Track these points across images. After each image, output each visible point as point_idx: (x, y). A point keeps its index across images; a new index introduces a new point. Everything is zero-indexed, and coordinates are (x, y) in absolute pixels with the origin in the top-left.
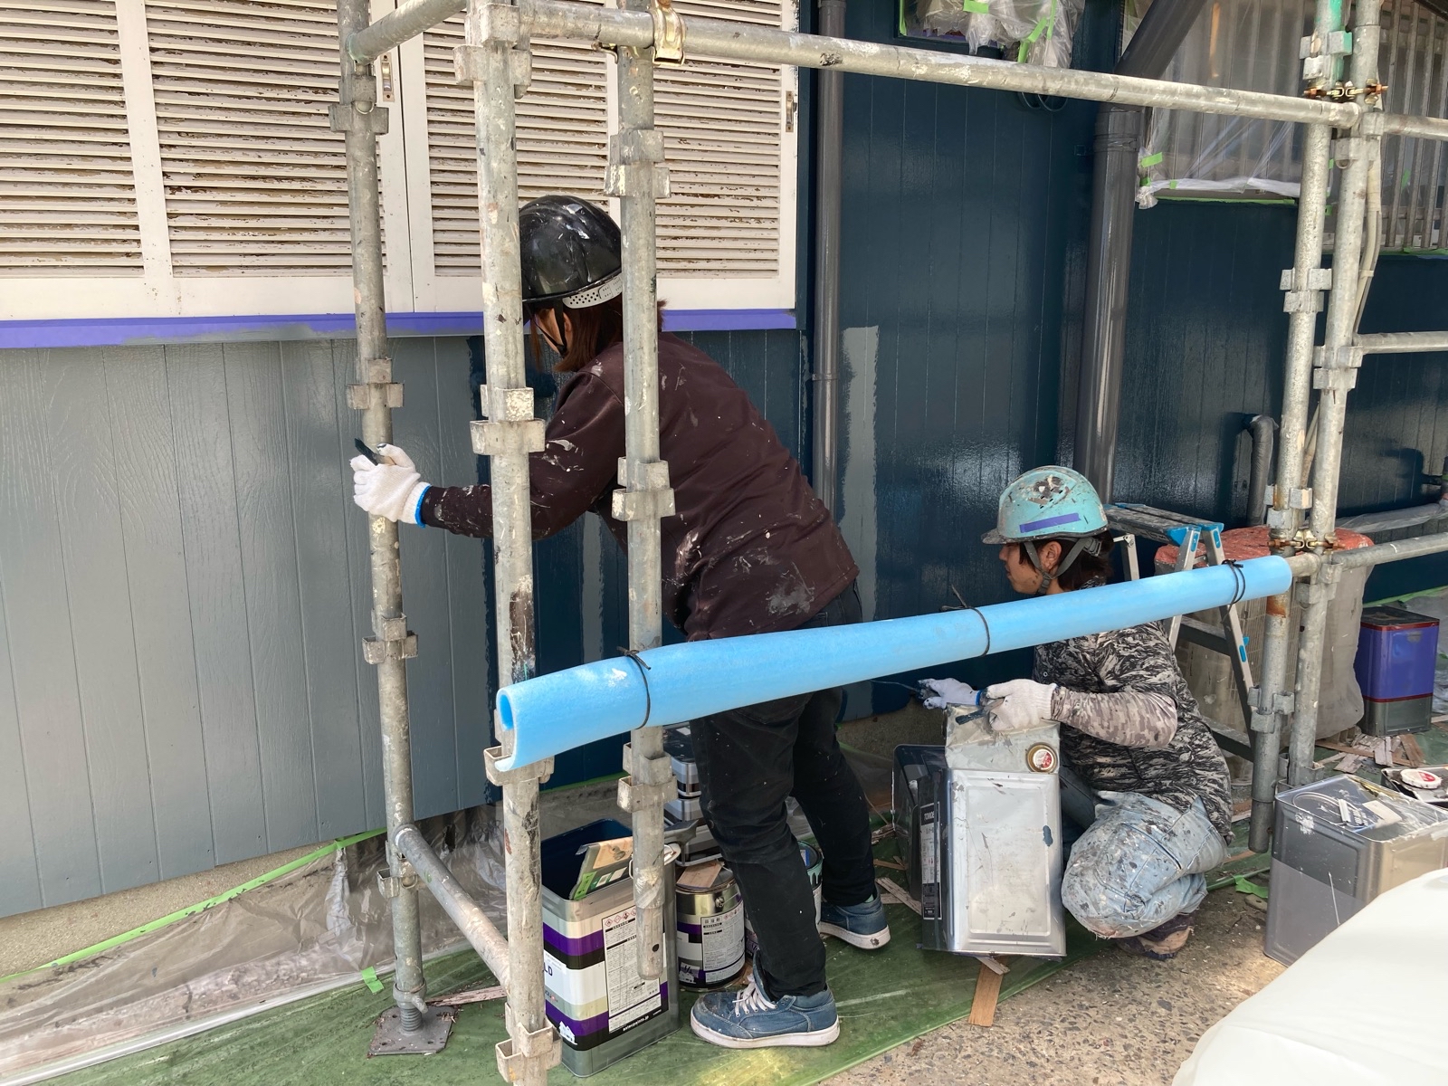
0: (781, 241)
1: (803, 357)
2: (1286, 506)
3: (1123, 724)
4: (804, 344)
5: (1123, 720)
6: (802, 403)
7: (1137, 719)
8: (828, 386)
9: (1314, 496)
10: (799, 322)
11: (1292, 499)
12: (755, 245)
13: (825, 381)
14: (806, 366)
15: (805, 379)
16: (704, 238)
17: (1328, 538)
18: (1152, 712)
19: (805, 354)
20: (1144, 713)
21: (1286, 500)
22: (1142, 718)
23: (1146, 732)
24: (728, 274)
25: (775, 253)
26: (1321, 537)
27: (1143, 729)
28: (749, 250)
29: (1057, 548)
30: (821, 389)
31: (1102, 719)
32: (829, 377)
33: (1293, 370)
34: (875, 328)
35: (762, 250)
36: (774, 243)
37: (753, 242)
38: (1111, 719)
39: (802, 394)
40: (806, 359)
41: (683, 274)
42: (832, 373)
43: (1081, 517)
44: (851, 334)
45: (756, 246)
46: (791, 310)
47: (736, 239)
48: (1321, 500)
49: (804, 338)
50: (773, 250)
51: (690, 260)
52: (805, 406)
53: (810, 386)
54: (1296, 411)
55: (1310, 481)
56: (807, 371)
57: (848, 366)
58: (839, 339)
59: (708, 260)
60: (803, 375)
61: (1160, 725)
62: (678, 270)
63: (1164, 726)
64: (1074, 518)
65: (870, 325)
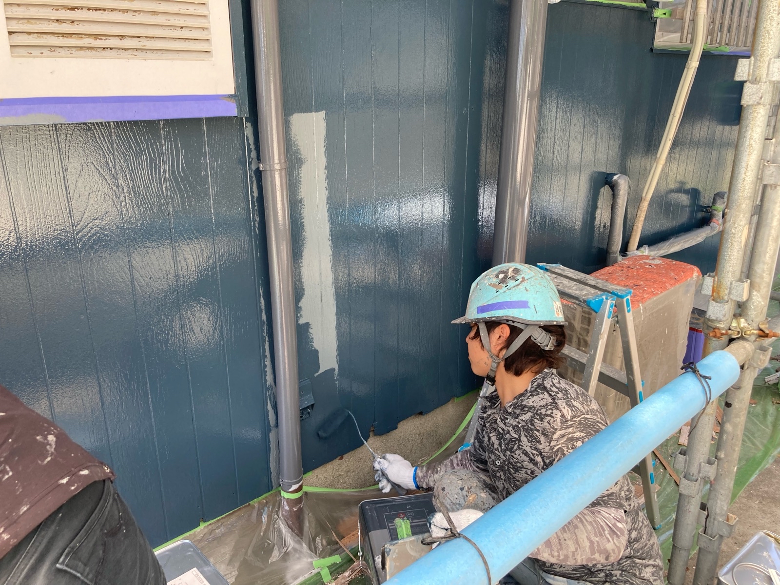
0: (211, 17)
1: (249, 145)
2: (726, 298)
3: (573, 553)
4: (248, 131)
5: (572, 549)
6: (252, 192)
7: (587, 544)
8: (277, 176)
9: (752, 286)
10: (240, 110)
11: (734, 291)
12: (180, 21)
13: (272, 171)
14: (254, 154)
15: (253, 167)
16: (112, 10)
17: (762, 327)
18: (601, 535)
19: (251, 141)
20: (592, 537)
21: (727, 292)
22: (591, 542)
23: (597, 556)
24: (149, 54)
25: (206, 32)
26: (755, 325)
27: (593, 553)
28: (174, 27)
29: (507, 332)
30: (269, 179)
31: (552, 550)
32: (277, 167)
33: (743, 164)
34: (322, 114)
35: (191, 28)
36: (203, 20)
37: (177, 18)
38: (561, 549)
39: (252, 182)
40: (252, 147)
41: (88, 52)
42: (280, 163)
43: (531, 304)
44: (298, 120)
45: (182, 23)
46: (230, 96)
47: (155, 13)
48: (759, 291)
49: (249, 125)
50: (203, 29)
51: (96, 36)
52: (256, 194)
53: (259, 175)
54: (744, 206)
55: (748, 273)
56: (255, 160)
57: (297, 152)
58: (286, 127)
59: (122, 37)
60: (250, 163)
61: (610, 546)
62: (81, 48)
63: (614, 547)
64: (524, 305)
65: (317, 111)
